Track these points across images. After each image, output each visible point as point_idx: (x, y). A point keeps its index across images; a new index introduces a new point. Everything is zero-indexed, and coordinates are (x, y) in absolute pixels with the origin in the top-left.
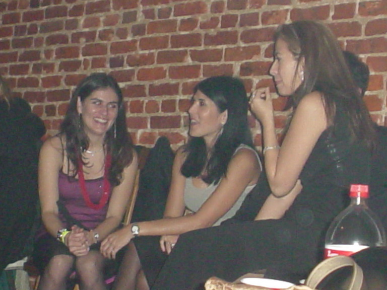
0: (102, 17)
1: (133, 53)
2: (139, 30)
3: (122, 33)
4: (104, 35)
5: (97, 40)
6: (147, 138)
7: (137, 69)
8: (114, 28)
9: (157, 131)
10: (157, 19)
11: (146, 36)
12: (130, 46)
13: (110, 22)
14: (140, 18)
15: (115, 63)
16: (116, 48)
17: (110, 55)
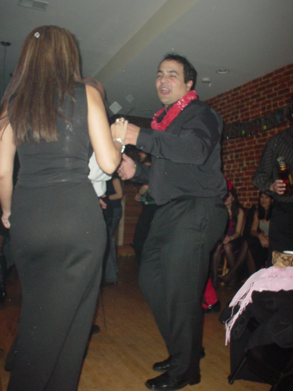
0: (232, 165)
1: (243, 177)
2: (244, 169)
3: (239, 170)
4: (233, 171)
5: (230, 173)
6: (248, 205)
7: (244, 182)
8: (236, 169)
9: (251, 203)
10: (251, 165)
11: (247, 171)
12: (242, 174)
13: (235, 166)
14: (245, 165)
15: (237, 180)
16: (236, 175)
17: (235, 178)
